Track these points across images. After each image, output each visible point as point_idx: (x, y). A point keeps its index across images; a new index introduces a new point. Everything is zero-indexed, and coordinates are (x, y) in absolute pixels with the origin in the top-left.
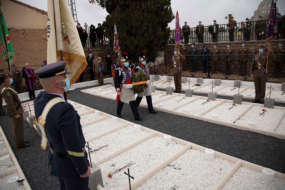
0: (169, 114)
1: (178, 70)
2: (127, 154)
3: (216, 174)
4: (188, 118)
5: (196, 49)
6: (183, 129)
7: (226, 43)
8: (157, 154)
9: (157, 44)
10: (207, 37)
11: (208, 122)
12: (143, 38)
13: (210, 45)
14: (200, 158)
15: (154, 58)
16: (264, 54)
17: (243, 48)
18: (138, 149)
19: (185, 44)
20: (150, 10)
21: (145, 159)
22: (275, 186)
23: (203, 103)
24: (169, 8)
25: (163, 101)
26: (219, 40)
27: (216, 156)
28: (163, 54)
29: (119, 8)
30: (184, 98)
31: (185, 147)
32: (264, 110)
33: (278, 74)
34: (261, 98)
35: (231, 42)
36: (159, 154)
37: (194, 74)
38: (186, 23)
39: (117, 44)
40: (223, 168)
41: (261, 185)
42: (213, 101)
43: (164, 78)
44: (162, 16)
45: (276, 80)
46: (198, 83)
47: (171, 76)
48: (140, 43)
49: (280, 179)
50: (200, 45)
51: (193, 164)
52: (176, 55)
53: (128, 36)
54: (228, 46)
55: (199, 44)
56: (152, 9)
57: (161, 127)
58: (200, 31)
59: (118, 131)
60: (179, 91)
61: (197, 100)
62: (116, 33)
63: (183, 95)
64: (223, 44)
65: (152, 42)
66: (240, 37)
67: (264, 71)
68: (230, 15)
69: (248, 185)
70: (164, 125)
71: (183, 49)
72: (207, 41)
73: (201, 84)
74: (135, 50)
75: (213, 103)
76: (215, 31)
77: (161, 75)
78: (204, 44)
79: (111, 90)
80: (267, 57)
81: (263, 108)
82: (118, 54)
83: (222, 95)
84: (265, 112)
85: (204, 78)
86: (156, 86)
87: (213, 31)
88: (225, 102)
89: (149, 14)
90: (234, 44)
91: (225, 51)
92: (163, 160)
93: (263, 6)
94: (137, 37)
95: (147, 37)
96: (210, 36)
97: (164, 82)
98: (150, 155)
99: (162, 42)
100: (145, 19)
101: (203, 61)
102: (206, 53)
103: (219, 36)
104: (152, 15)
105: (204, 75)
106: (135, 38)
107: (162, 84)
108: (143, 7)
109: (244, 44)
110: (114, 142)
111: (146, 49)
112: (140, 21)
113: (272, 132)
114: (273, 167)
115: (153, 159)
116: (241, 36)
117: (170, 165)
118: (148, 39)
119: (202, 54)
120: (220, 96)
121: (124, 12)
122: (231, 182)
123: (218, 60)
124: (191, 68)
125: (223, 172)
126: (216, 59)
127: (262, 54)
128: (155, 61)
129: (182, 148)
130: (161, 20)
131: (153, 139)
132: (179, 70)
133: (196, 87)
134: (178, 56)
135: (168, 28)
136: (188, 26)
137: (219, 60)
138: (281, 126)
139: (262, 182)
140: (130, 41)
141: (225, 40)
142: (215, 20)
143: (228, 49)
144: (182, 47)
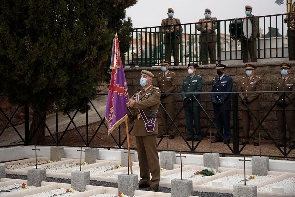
5: (200, 79)
9: (96, 60)
12: (57, 44)
13: (238, 69)
15: (87, 100)
26: (262, 55)
37: (195, 145)
38: (170, 11)
43: (113, 155)
46: (205, 168)
48: (48, 57)
50: (211, 68)
53: (13, 36)
55: (209, 66)
64: (272, 66)
65: (82, 54)
71: (164, 78)
72: (231, 59)
73: (215, 171)
74: (32, 75)
77: (105, 148)
78: (222, 65)
85: (223, 155)
94: (39, 39)
95: (69, 40)
97: (113, 166)
103: (262, 47)
106: (34, 40)
107: (108, 170)
111: (65, 75)
118: (72, 47)
124: (187, 130)
128: (89, 108)
135: (127, 20)
140: (17, 47)
141: (278, 57)
142: (250, 6)
143: (283, 78)
144: (161, 74)
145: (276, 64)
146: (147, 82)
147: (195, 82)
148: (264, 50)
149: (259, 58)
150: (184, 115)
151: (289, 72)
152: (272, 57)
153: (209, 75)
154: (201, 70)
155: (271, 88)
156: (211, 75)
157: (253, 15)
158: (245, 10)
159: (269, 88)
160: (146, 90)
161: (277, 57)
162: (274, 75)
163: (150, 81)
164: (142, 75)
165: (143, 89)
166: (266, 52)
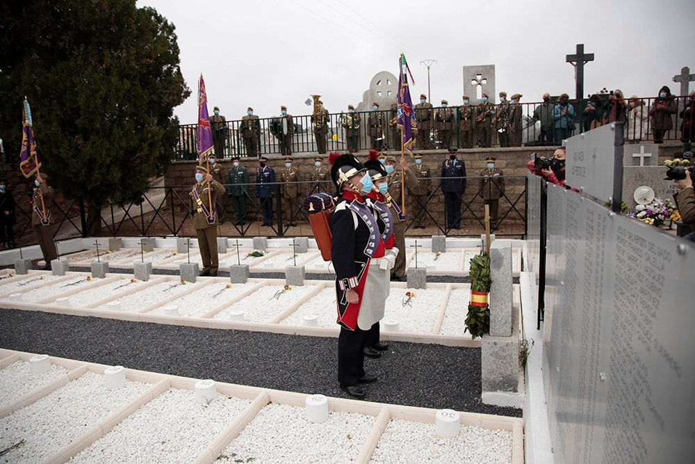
0: (195, 328)
1: (209, 218)
2: (93, 454)
3: (339, 450)
4: (246, 332)
5: (245, 171)
6: (239, 361)
7: (312, 158)
8: (182, 434)
9: (147, 156)
10: (269, 144)
11: (297, 334)
12: (110, 142)
13: (276, 161)
14: (295, 422)
15: (141, 193)
16: (395, 175)
18: (125, 432)
19: (218, 160)
20: (127, 69)
21: (149, 456)
22: (465, 442)
23: (278, 295)
24: (175, 70)
25: (175, 300)
26: (296, 150)
27: (332, 410)
28: (162, 184)
29: (35, 56)
30: (228, 287)
31: (253, 402)
32: (408, 294)
33: (420, 219)
34: (398, 269)
35: (321, 155)
36: (187, 435)
37: (244, 230)
38: (216, 109)
39: (33, 153)
40: (353, 432)
41: (440, 449)
42: (298, 287)
43: (170, 243)
44: (158, 89)
45: (419, 231)
46: (256, 250)
47: (188, 236)
48: (101, 155)
49: (470, 427)
50: (253, 161)
51: (281, 440)
52: (202, 182)
53: (65, 135)
54: (318, 163)
55: (251, 158)
56: (132, 69)
57: (182, 364)
58: (250, 129)
59: (54, 395)
60: (212, 271)
61: (260, 289)
62: (29, 121)
63: (225, 280)
64: (305, 159)
65: (134, 151)
66: (340, 145)
67: (399, 211)
68: (316, 98)
69: (414, 457)
70: (189, 359)
72: (270, 153)
73: (263, 252)
74: (86, 173)
75: (298, 293)
76: (285, 131)
77: (161, 237)
78: (263, 158)
79: (16, 283)
80: (402, 181)
81: (408, 290)
82: (36, 181)
83: (317, 273)
84: (412, 298)
85: (269, 237)
86: (151, 263)
87: (282, 131)
88: (326, 287)
89: (125, 80)
91: (311, 175)
92: (202, 446)
93: (380, 84)
94: (91, 137)
95: (120, 138)
96: (277, 141)
97: (171, 253)
98: (163, 443)
99: (160, 152)
100: (114, 93)
101: (262, 199)
102: (268, 179)
103: (295, 142)
104: (133, 85)
105: (269, 231)
106: (86, 139)
107: (167, 257)
108: (108, 60)
110: (44, 427)
111: (118, 171)
112: (101, 96)
113: (434, 335)
114: (451, 406)
115: (173, 450)
116: (343, 143)
117: (225, 454)
118: (124, 144)
119: (258, 181)
120: (311, 274)
121: (53, 69)
122: (378, 459)
123: (297, 196)
124: (234, 216)
125: (354, 441)
126: (292, 193)
127: (392, 175)
128: (143, 200)
129: (246, 407)
130: (155, 98)
131: (162, 398)
132: (211, 219)
133: (252, 260)
134: (206, 185)
135: (174, 118)
136: (223, 118)
137: (299, 195)
138: (446, 320)
139: (440, 442)
140: (69, 146)
145: (308, 157)
147: (240, 174)
148: (297, 144)
151: (322, 164)
152: (304, 151)
153: (251, 167)
156: (254, 167)
157: (288, 114)
158: (281, 110)
161: (308, 151)
166: (299, 146)
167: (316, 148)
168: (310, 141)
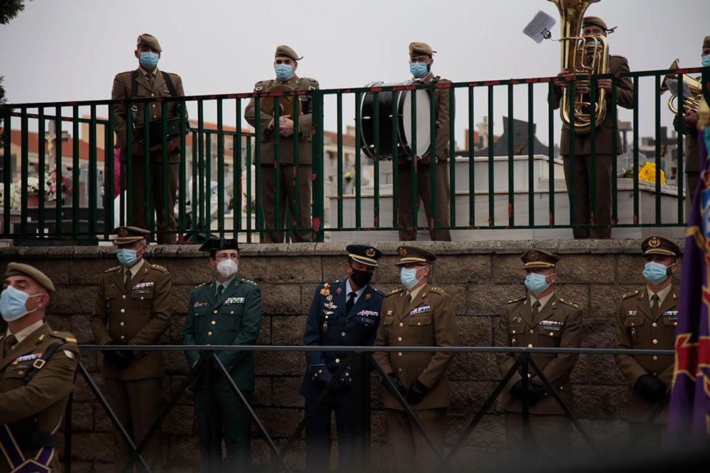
5: (254, 296)
17: (656, 298)
19: (150, 248)
26: (462, 218)
38: (147, 45)
50: (289, 257)
54: (536, 281)
64: (495, 255)
71: (126, 285)
76: (423, 143)
90: (594, 262)
103: (462, 187)
109: (659, 258)
116: (658, 194)
141: (516, 224)
142: (427, 46)
143: (533, 301)
144: (118, 270)
145: (509, 250)
146: (29, 304)
147: (236, 304)
148: (468, 198)
149: (453, 227)
150: (190, 423)
151: (553, 281)
152: (496, 225)
153: (281, 281)
154: (253, 262)
155: (493, 332)
156: (291, 281)
157: (435, 76)
158: (409, 58)
159: (486, 331)
160: (20, 337)
161: (511, 226)
162: (501, 288)
163: (40, 305)
164: (9, 279)
165: (9, 333)
166: (476, 205)
167: (563, 216)
168: (541, 186)
